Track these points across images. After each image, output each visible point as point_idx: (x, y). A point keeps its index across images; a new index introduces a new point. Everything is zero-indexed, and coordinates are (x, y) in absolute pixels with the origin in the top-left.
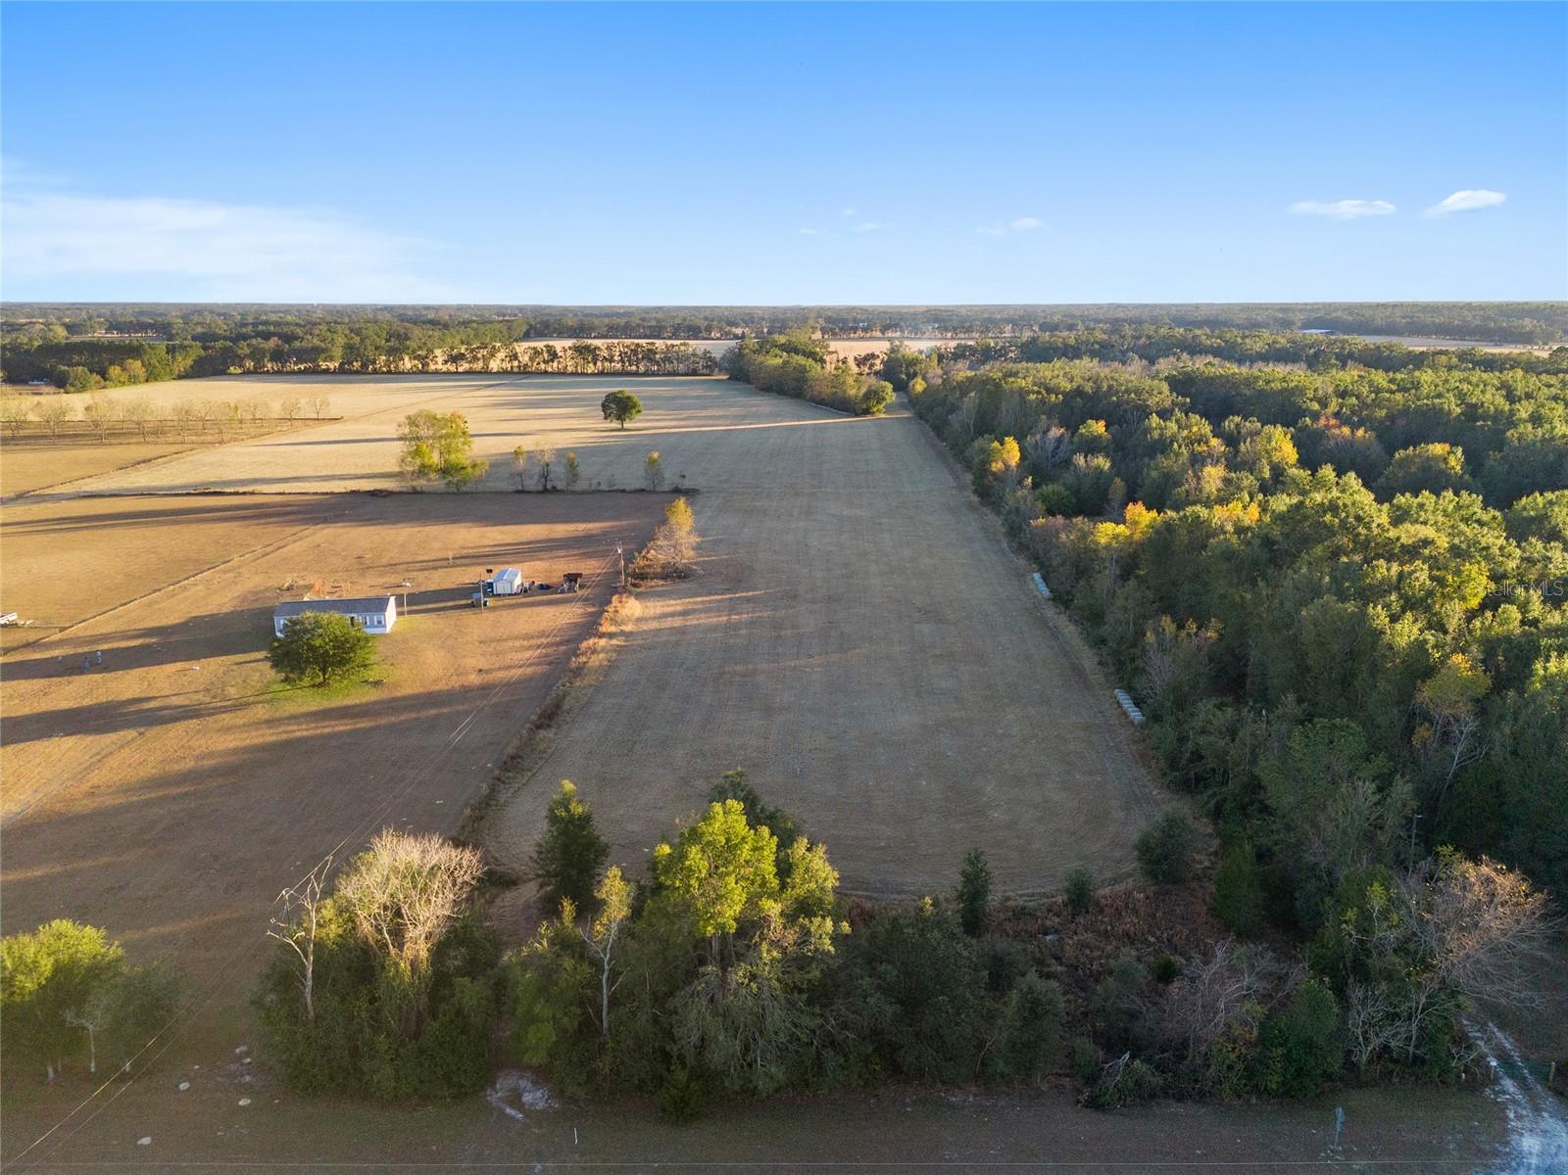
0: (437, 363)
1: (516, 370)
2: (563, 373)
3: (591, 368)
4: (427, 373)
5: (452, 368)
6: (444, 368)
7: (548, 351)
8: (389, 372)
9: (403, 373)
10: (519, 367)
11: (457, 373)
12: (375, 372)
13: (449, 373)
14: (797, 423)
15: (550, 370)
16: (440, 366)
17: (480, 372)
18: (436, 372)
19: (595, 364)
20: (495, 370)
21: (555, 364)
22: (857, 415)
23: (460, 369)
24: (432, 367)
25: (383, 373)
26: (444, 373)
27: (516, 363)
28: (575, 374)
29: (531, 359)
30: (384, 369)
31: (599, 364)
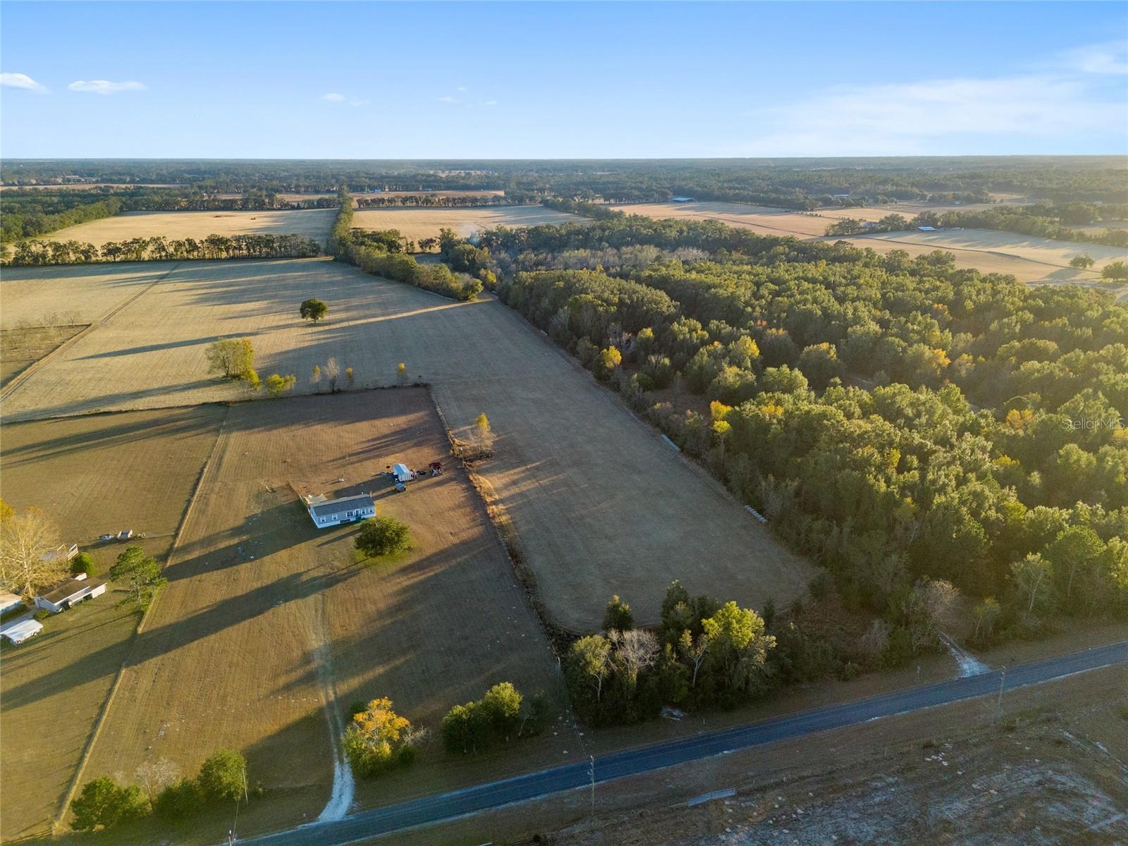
0: (97, 255)
1: (163, 258)
2: (202, 260)
3: (224, 255)
4: (90, 263)
5: (111, 258)
6: (104, 259)
7: (190, 244)
8: (57, 264)
9: (68, 264)
10: (166, 256)
11: (115, 262)
12: (45, 265)
13: (108, 263)
14: (426, 310)
15: (191, 257)
16: (100, 258)
17: (134, 261)
18: (97, 263)
19: (228, 252)
20: (147, 259)
21: (195, 253)
22: (459, 301)
23: (118, 259)
24: (94, 259)
25: (52, 265)
26: (104, 263)
27: (163, 254)
28: (212, 260)
29: (176, 250)
30: (53, 262)
31: (231, 251)
